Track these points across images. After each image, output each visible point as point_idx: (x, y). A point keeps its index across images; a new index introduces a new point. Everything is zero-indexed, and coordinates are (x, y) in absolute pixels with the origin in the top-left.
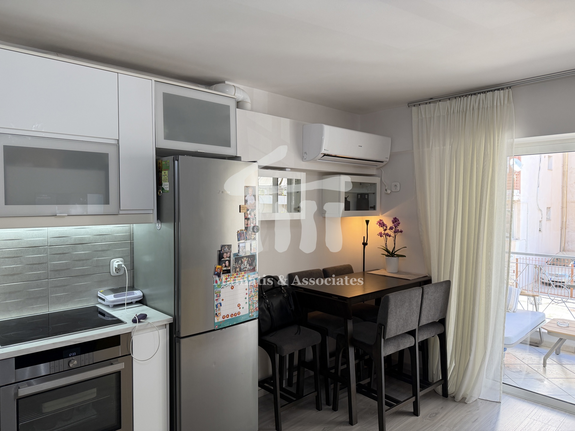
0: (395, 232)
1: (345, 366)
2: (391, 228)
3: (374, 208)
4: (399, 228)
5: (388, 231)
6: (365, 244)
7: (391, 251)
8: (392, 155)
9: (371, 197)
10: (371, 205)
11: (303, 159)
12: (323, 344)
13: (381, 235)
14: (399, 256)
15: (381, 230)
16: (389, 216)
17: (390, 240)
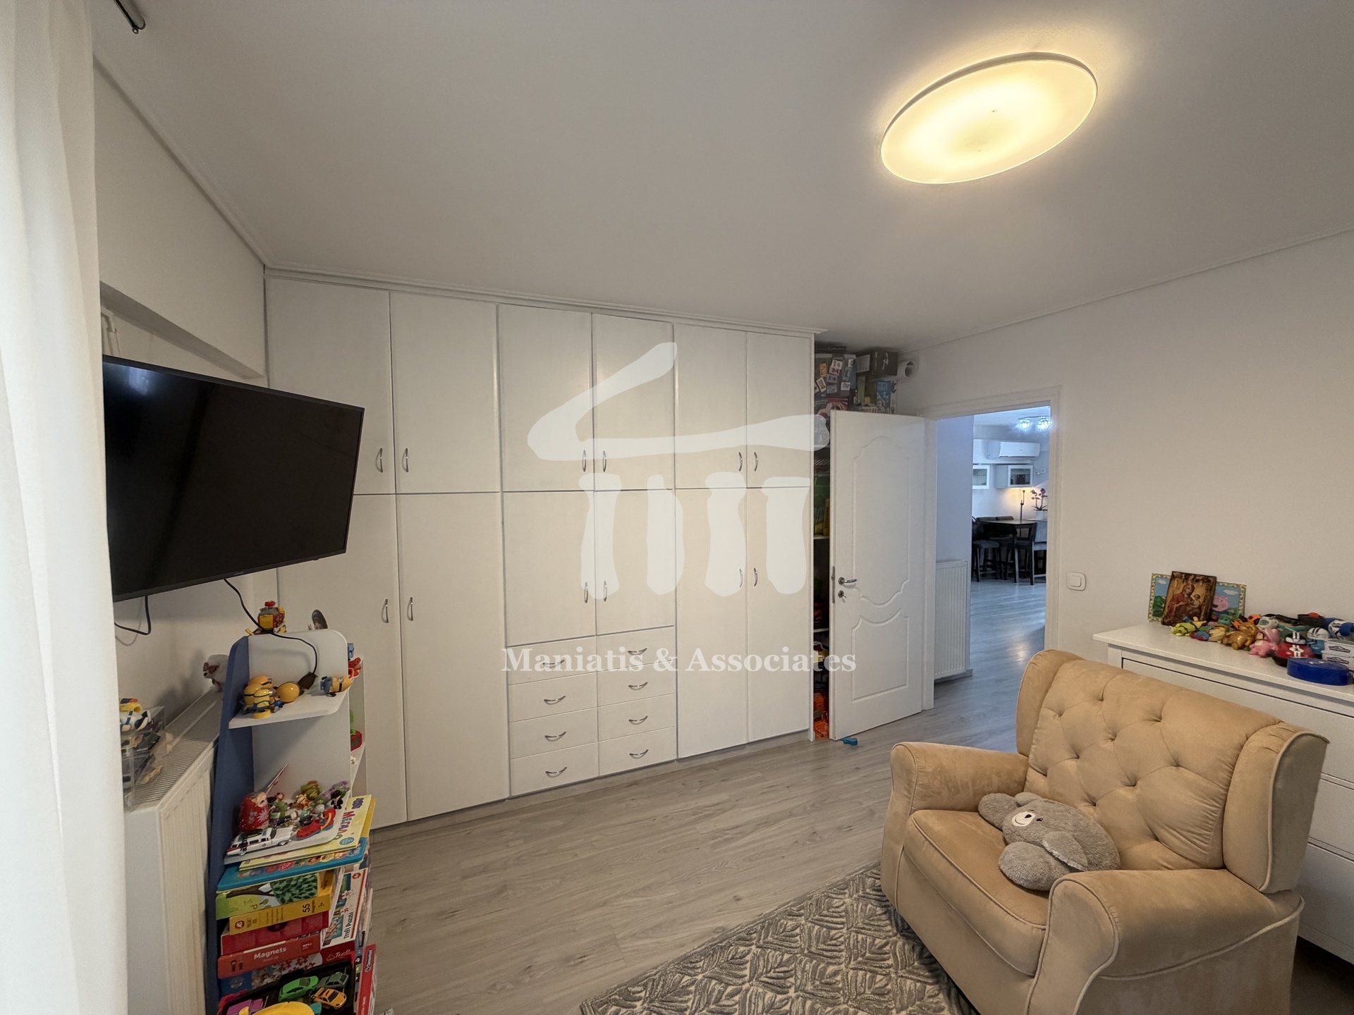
0: (1043, 496)
1: (1012, 562)
2: (1040, 495)
3: (1029, 483)
4: (1045, 494)
5: (1038, 496)
6: (1022, 504)
7: (1039, 507)
8: (1041, 452)
9: (1026, 477)
10: (1027, 481)
11: (988, 458)
12: (999, 550)
13: (1033, 498)
14: (1044, 510)
15: (1034, 495)
16: (1039, 488)
17: (1039, 501)
